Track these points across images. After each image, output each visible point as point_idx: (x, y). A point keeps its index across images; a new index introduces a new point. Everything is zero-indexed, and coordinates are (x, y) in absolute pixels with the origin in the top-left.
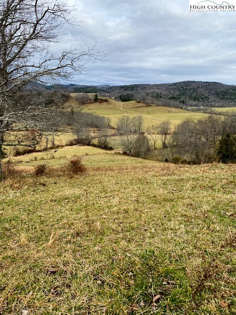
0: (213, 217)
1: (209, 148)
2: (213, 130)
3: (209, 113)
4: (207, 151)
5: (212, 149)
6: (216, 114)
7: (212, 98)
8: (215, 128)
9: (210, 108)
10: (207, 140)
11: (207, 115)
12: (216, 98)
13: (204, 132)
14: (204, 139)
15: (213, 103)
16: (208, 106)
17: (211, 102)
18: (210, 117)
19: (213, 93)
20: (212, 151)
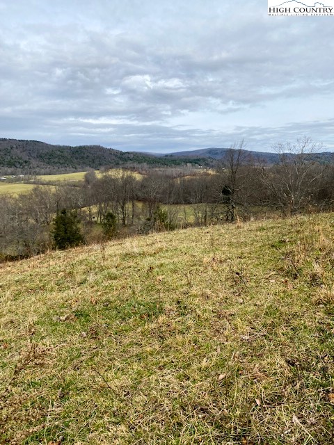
0: (42, 329)
1: (42, 232)
2: (43, 206)
3: (34, 183)
4: (39, 237)
5: (46, 233)
6: (43, 184)
7: (34, 162)
8: (45, 204)
9: (33, 177)
10: (37, 222)
11: (31, 187)
12: (40, 163)
13: (30, 211)
14: (32, 221)
15: (38, 170)
16: (30, 174)
17: (34, 168)
18: (35, 189)
19: (35, 155)
20: (46, 235)
